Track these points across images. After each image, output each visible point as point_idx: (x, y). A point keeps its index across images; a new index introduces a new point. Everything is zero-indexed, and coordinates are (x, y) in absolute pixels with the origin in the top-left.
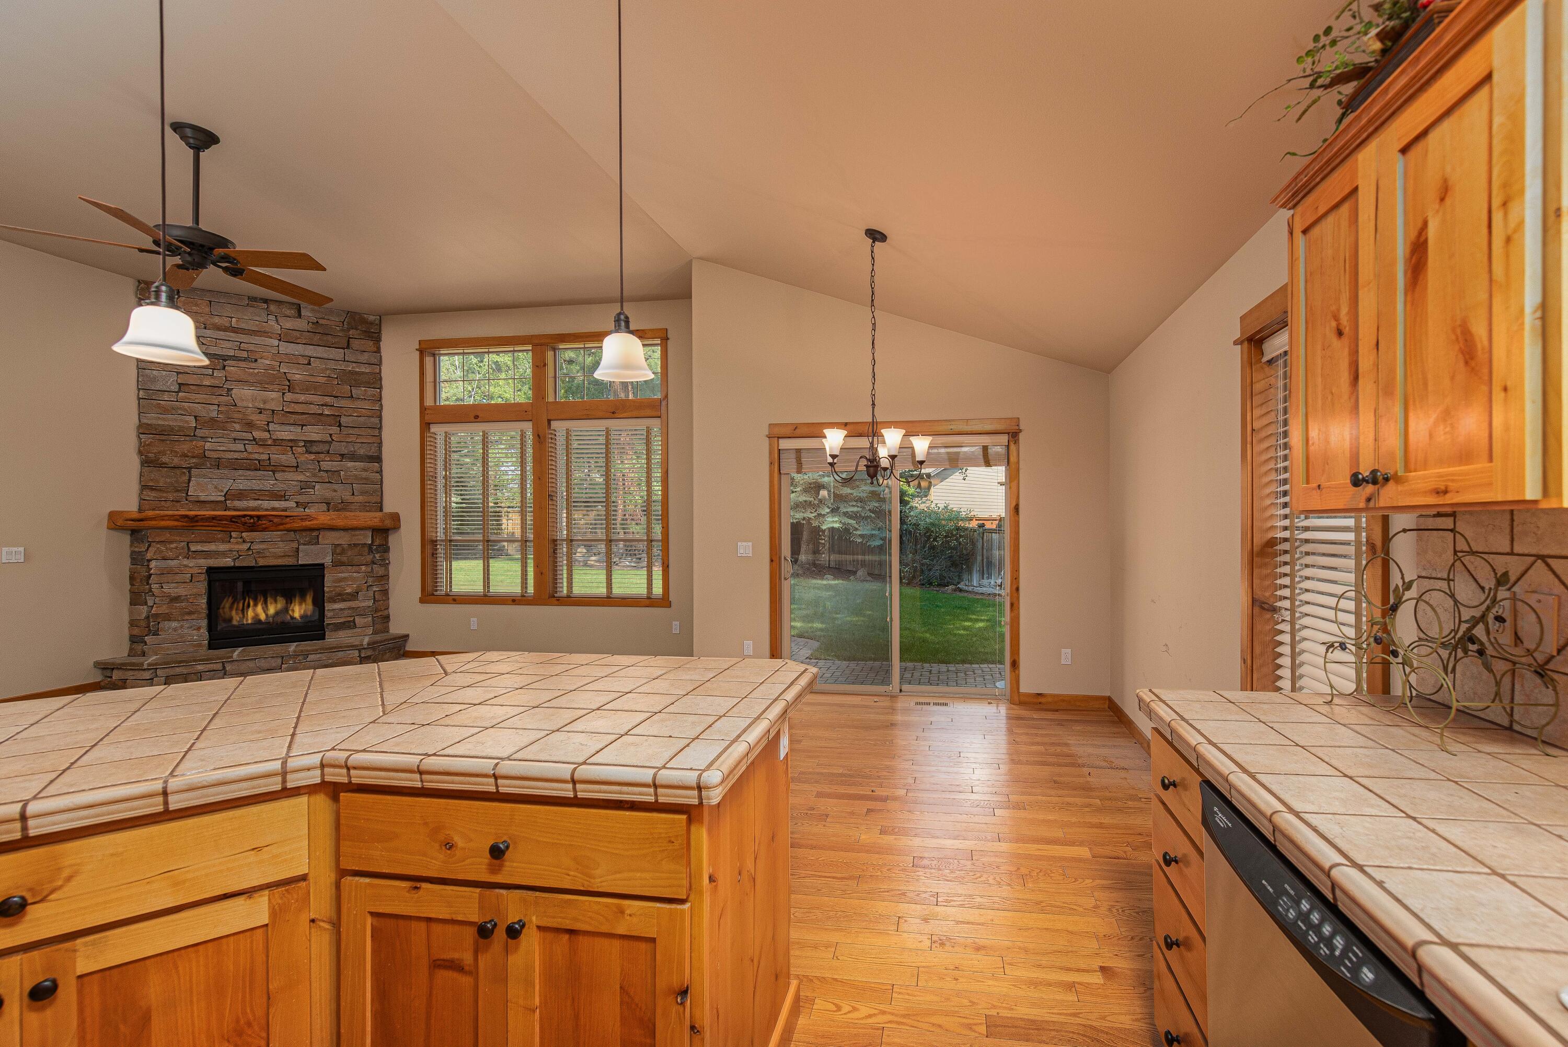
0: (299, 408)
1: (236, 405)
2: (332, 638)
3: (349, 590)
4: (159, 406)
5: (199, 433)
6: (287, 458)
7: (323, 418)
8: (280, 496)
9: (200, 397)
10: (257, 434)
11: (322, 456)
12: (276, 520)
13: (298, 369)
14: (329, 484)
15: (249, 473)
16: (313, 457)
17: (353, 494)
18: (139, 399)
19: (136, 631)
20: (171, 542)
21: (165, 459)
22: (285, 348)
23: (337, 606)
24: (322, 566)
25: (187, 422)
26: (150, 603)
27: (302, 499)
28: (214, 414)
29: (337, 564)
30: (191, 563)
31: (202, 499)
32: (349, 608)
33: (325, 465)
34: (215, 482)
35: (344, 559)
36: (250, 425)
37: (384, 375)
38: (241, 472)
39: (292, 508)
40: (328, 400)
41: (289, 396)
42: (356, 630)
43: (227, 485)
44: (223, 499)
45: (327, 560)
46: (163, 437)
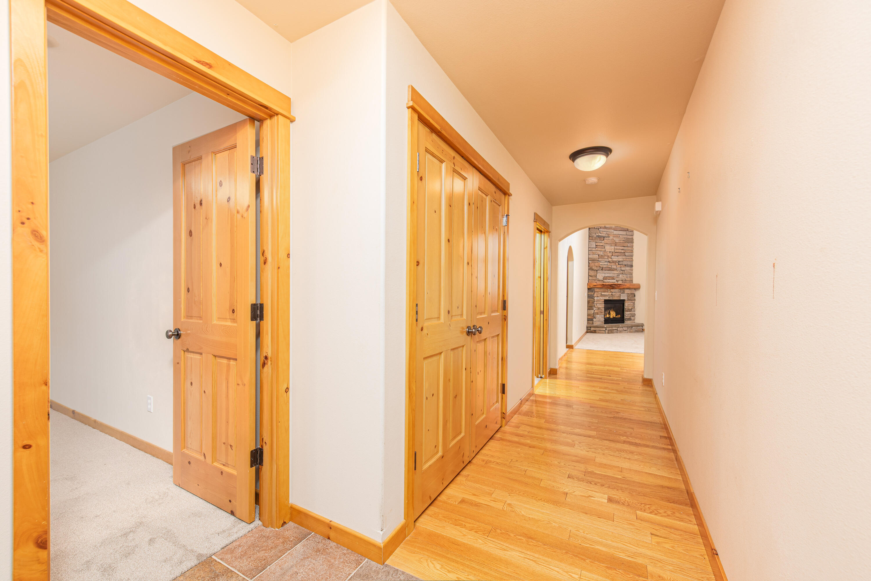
0: (617, 251)
1: (605, 251)
2: (627, 323)
3: (630, 308)
4: (593, 252)
5: (600, 260)
6: (614, 267)
7: (622, 253)
8: (613, 278)
9: (599, 249)
10: (610, 260)
11: (621, 265)
12: (618, 285)
13: (617, 238)
14: (622, 275)
15: (608, 271)
16: (619, 266)
17: (627, 278)
18: (589, 250)
19: (590, 317)
20: (598, 292)
21: (593, 268)
22: (615, 232)
23: (628, 313)
24: (624, 300)
25: (597, 256)
26: (594, 309)
27: (617, 279)
28: (602, 254)
29: (629, 300)
30: (601, 298)
31: (600, 279)
32: (630, 314)
33: (623, 269)
34: (602, 274)
35: (629, 298)
36: (608, 257)
37: (634, 238)
38: (606, 271)
39: (615, 282)
40: (623, 248)
41: (616, 247)
42: (632, 321)
43: (604, 275)
44: (603, 279)
45: (625, 298)
46: (593, 261)
